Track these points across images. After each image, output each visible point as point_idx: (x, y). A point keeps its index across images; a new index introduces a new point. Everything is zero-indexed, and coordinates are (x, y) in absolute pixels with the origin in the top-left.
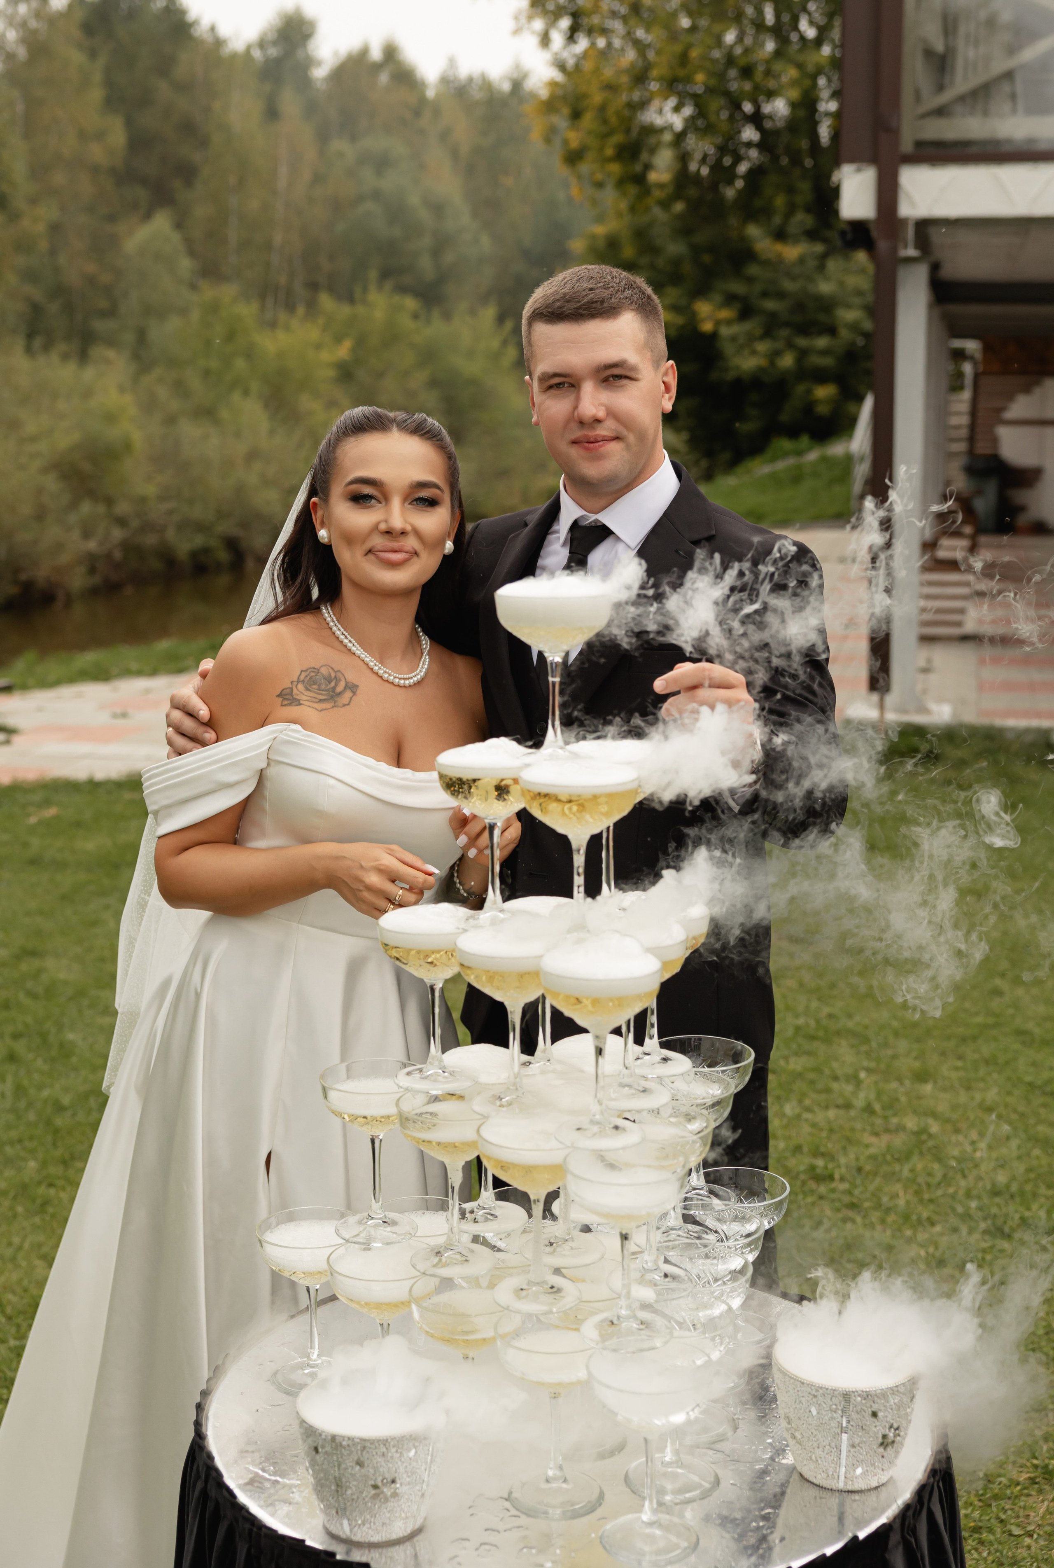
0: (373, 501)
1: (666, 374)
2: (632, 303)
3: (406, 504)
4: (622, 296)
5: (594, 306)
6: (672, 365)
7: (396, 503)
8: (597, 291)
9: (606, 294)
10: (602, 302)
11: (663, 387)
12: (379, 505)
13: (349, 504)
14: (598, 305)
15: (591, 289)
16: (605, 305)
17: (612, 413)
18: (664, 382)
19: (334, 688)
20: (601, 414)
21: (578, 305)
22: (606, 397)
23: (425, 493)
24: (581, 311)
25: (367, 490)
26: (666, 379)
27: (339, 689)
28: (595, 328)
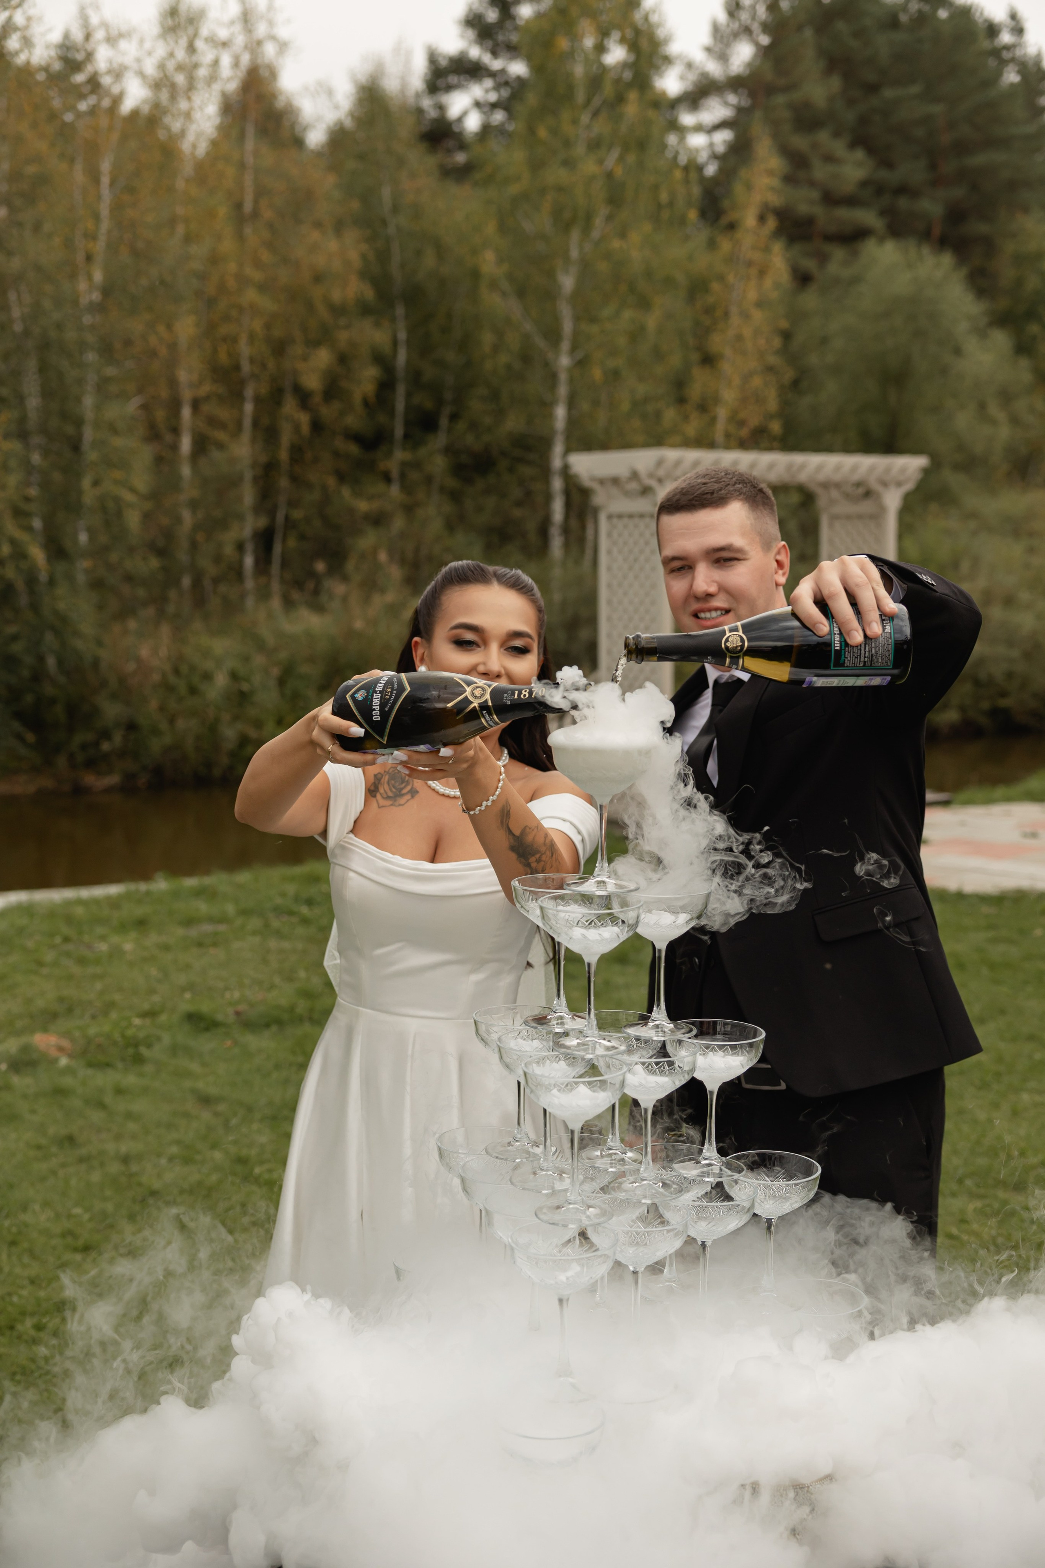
0: (474, 645)
1: (779, 553)
2: (740, 494)
3: (502, 650)
4: (732, 489)
5: (705, 496)
6: (784, 546)
7: (494, 647)
8: (709, 485)
9: (716, 486)
10: (712, 493)
11: (775, 564)
12: (479, 649)
13: (452, 646)
14: (709, 496)
15: (704, 484)
16: (715, 495)
17: (723, 589)
18: (777, 561)
19: (402, 789)
20: (713, 589)
21: (692, 497)
22: (719, 575)
23: (518, 643)
24: (694, 502)
25: (469, 636)
26: (779, 558)
27: (404, 791)
28: (706, 516)
